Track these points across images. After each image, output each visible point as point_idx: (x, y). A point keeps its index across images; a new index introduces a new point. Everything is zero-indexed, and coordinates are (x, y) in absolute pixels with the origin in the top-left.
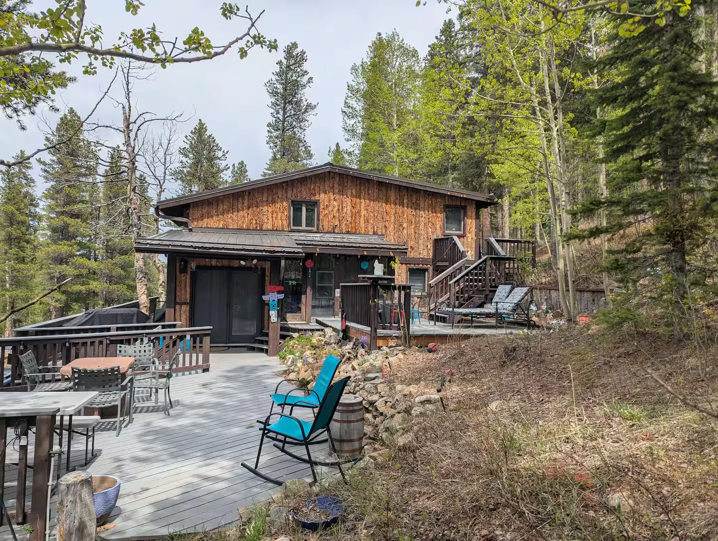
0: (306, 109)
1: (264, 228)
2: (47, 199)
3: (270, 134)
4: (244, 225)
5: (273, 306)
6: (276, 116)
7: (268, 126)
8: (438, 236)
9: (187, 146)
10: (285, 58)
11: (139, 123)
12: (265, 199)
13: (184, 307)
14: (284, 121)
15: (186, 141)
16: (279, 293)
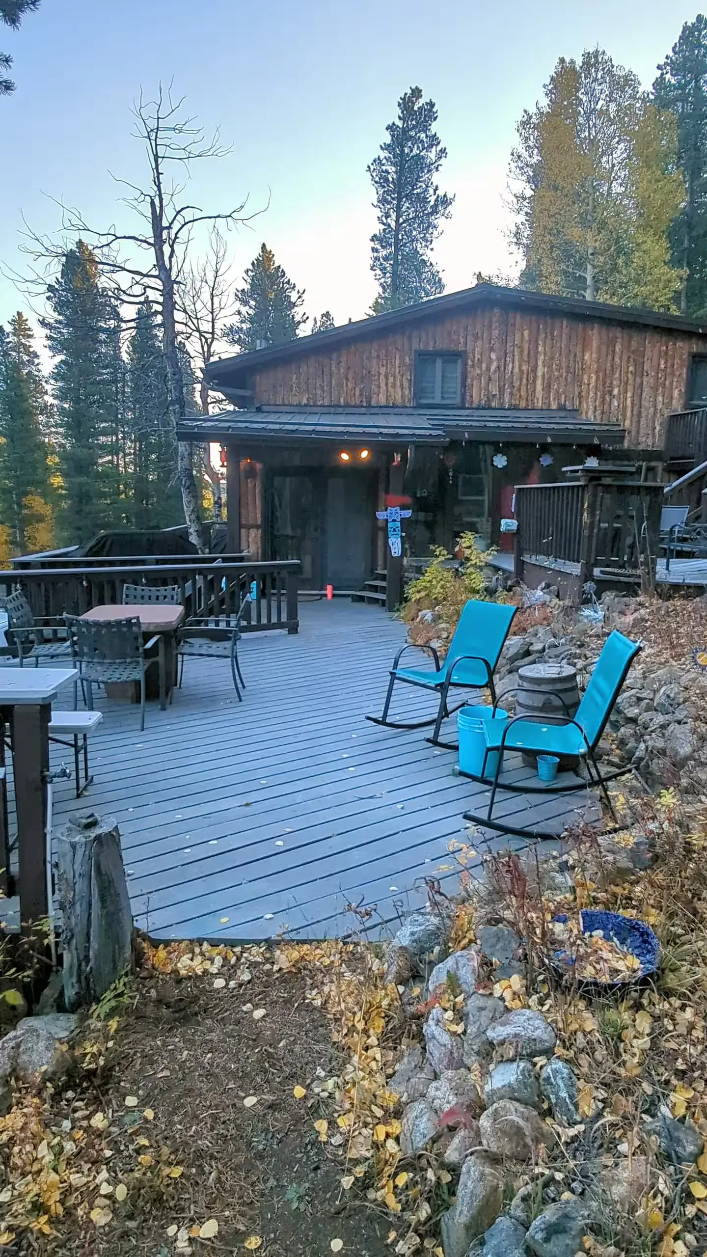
0: (436, 206)
1: (373, 403)
2: (56, 380)
3: (375, 254)
4: (342, 400)
5: (394, 530)
6: (385, 221)
7: (372, 240)
8: (676, 410)
9: (247, 287)
10: (400, 117)
11: (176, 226)
12: (374, 354)
13: (253, 532)
14: (397, 231)
15: (246, 277)
16: (403, 508)
